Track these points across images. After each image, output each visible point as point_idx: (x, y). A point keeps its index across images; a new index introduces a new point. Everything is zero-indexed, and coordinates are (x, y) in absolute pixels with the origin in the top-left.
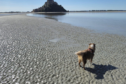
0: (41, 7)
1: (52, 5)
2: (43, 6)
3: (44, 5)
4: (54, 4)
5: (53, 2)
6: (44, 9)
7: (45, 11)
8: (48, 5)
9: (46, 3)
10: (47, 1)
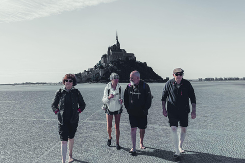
0: (91, 69)
1: (121, 61)
2: (95, 66)
3: (100, 62)
4: (127, 58)
5: (124, 55)
6: (101, 73)
7: (102, 78)
8: (112, 62)
9: (104, 56)
10: (109, 52)
